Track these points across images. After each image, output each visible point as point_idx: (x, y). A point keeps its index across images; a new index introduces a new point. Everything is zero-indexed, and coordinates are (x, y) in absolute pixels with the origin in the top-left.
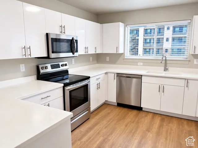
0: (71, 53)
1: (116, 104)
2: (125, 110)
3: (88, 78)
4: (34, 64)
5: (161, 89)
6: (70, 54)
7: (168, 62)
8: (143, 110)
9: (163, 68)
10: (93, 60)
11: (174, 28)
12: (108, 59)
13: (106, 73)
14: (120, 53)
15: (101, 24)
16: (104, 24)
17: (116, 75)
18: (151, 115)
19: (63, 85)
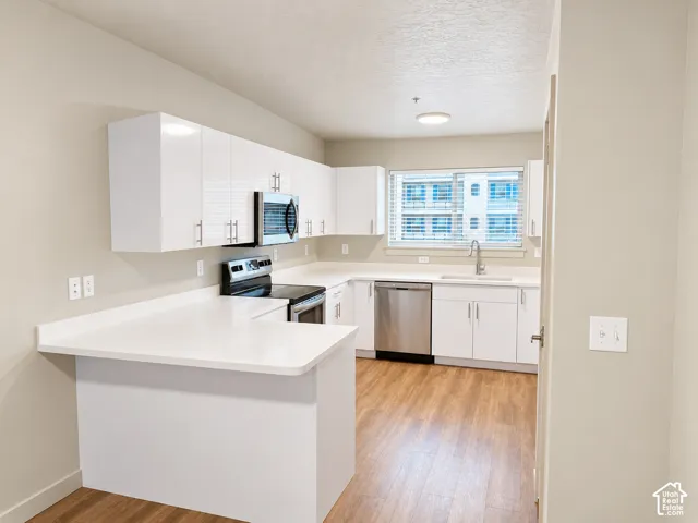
0: (288, 235)
1: (374, 355)
2: (396, 367)
3: (321, 291)
4: (216, 261)
5: (474, 311)
6: (285, 238)
7: (483, 254)
8: (436, 362)
9: (474, 267)
10: (309, 252)
11: (492, 186)
12: (345, 249)
13: (349, 282)
14: (379, 234)
15: (332, 166)
16: (338, 168)
17: (373, 284)
18: (453, 372)
19: (287, 301)
